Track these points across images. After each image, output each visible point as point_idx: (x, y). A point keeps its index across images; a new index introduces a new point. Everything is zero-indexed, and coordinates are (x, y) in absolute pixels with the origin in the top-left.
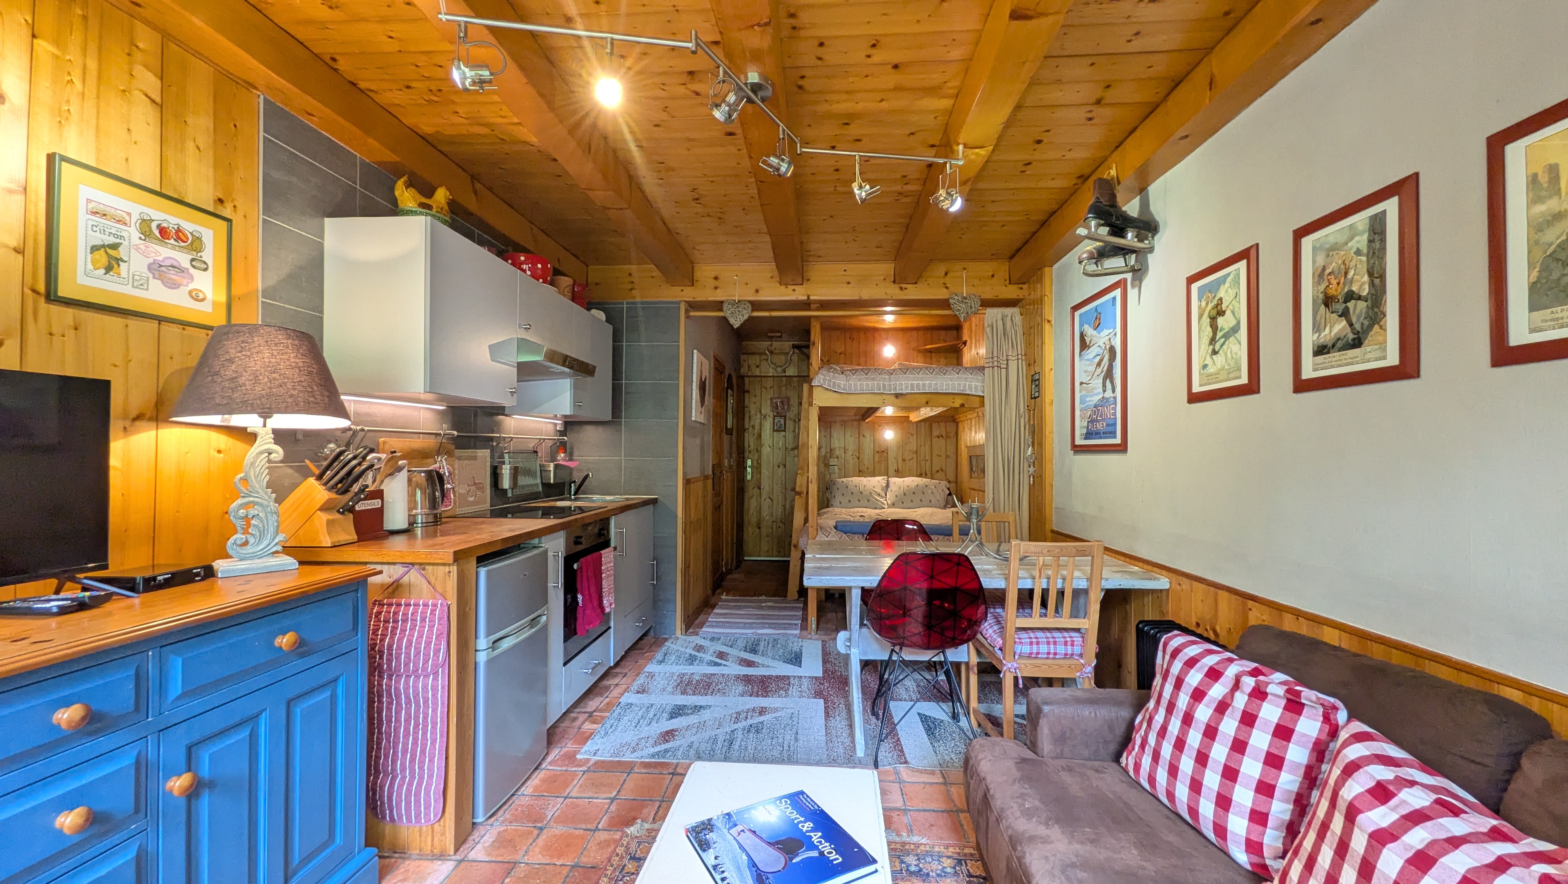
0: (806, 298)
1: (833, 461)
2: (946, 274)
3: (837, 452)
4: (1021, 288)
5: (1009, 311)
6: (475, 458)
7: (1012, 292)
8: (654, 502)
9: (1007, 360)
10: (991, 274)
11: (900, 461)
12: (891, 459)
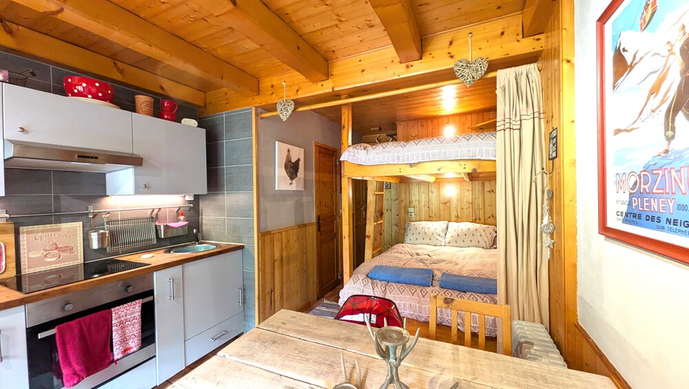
0: (331, 90)
1: (411, 210)
2: (451, 43)
3: (414, 204)
4: (538, 39)
5: (523, 69)
6: (59, 230)
7: (527, 46)
8: (242, 247)
9: (521, 120)
10: (500, 32)
11: (459, 209)
12: (453, 209)
